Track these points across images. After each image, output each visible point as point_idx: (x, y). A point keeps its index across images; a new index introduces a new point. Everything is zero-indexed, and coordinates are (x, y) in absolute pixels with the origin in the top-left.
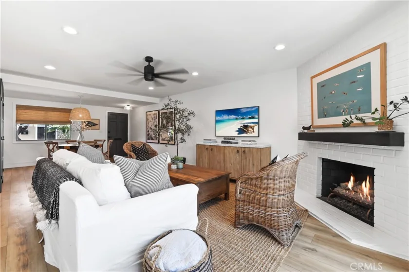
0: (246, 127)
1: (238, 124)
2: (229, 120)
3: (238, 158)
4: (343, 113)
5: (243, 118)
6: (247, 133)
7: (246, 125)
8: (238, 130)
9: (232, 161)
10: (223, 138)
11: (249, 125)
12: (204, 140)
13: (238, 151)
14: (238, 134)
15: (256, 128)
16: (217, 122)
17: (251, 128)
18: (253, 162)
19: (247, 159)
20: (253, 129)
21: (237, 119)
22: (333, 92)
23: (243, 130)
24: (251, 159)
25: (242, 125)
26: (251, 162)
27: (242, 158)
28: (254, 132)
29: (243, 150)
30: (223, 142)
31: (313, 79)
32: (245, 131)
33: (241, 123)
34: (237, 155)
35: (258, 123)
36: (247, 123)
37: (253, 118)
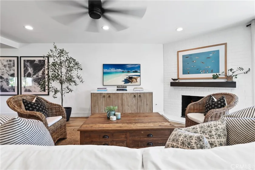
0: (131, 78)
1: (125, 76)
2: (116, 72)
3: (134, 101)
4: (202, 72)
5: (128, 72)
6: (132, 83)
7: (131, 77)
8: (124, 80)
9: (130, 104)
10: (116, 86)
11: (133, 77)
12: (98, 89)
13: (135, 96)
14: (125, 83)
15: (138, 79)
16: (104, 73)
17: (135, 79)
18: (146, 102)
19: (142, 101)
20: (136, 80)
21: (123, 72)
22: (195, 61)
23: (129, 80)
24: (145, 101)
25: (128, 77)
26: (145, 103)
27: (138, 101)
28: (137, 82)
29: (139, 95)
30: (117, 90)
31: (179, 53)
32: (130, 81)
33: (127, 76)
34: (134, 99)
35: (140, 76)
36: (131, 75)
37: (136, 72)
